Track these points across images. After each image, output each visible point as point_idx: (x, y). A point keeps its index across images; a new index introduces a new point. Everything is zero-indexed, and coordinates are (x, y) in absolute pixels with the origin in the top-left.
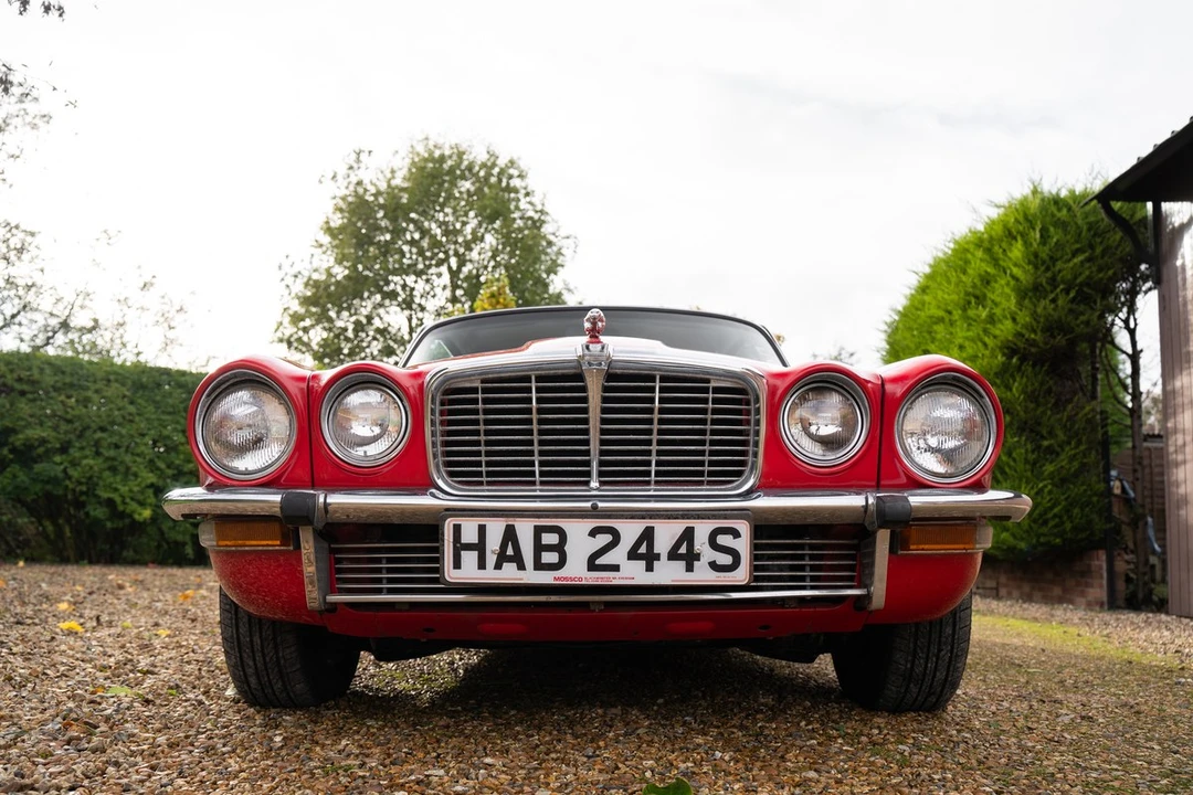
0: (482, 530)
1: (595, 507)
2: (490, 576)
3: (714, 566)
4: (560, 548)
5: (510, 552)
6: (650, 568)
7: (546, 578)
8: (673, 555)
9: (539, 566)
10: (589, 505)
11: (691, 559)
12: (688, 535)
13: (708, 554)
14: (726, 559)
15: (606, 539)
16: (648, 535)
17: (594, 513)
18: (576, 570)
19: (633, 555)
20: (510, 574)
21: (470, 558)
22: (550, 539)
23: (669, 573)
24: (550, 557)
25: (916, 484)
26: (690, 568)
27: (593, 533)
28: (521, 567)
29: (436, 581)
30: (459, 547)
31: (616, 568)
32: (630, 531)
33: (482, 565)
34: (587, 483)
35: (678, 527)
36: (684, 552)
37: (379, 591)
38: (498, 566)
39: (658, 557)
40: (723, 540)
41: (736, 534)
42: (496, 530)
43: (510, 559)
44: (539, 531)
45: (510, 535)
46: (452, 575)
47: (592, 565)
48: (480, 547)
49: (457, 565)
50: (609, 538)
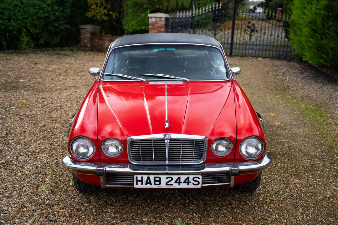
0: (142, 178)
2: (144, 186)
3: (194, 184)
4: (160, 181)
5: (148, 182)
7: (156, 187)
8: (185, 182)
9: (155, 184)
10: (166, 172)
11: (188, 183)
12: (188, 178)
13: (192, 182)
14: (197, 183)
16: (179, 178)
17: (167, 174)
18: (163, 185)
19: (176, 182)
20: (148, 186)
21: (139, 183)
22: (158, 179)
23: (184, 186)
24: (158, 183)
26: (188, 185)
27: (167, 178)
28: (151, 184)
30: (137, 181)
31: (172, 185)
32: (175, 178)
33: (142, 184)
35: (186, 177)
36: (187, 181)
38: (146, 184)
39: (181, 183)
40: (196, 179)
41: (199, 178)
42: (145, 178)
43: (148, 183)
44: (155, 178)
45: (148, 178)
46: (136, 186)
47: (167, 184)
48: (142, 181)
49: (137, 184)
50: (170, 179)
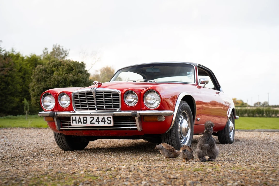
0: (76, 117)
1: (91, 114)
2: (77, 124)
3: (108, 123)
4: (86, 120)
5: (80, 121)
6: (99, 123)
7: (85, 125)
8: (102, 121)
9: (84, 123)
10: (90, 113)
11: (104, 122)
12: (104, 118)
13: (107, 121)
14: (109, 122)
15: (92, 119)
16: (98, 118)
17: (91, 115)
18: (89, 124)
19: (96, 121)
20: (80, 124)
21: (74, 122)
22: (85, 119)
23: (101, 124)
24: (85, 122)
25: (147, 109)
26: (104, 123)
28: (81, 123)
29: (71, 126)
30: (73, 120)
31: (94, 123)
32: (96, 117)
33: (76, 123)
34: (95, 110)
35: (102, 117)
37: (68, 127)
38: (78, 123)
39: (100, 121)
40: (109, 119)
41: (110, 118)
42: (78, 117)
44: (83, 117)
45: (80, 118)
47: (91, 123)
48: (76, 120)
49: (73, 123)
50: (93, 119)
